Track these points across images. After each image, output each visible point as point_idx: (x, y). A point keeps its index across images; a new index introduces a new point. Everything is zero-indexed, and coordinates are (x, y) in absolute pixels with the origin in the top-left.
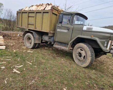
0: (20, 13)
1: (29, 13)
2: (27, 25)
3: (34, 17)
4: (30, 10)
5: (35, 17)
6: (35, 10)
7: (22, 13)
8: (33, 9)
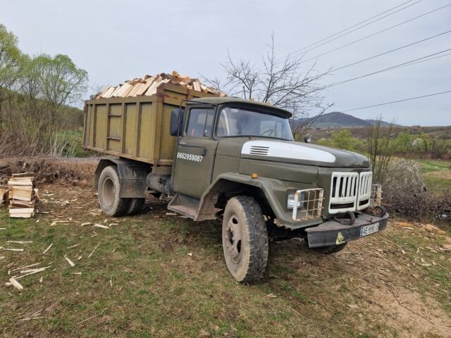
0: (91, 105)
1: (111, 105)
2: (106, 141)
3: (120, 116)
4: (113, 97)
5: (122, 117)
6: (125, 98)
7: (97, 105)
8: (119, 95)
